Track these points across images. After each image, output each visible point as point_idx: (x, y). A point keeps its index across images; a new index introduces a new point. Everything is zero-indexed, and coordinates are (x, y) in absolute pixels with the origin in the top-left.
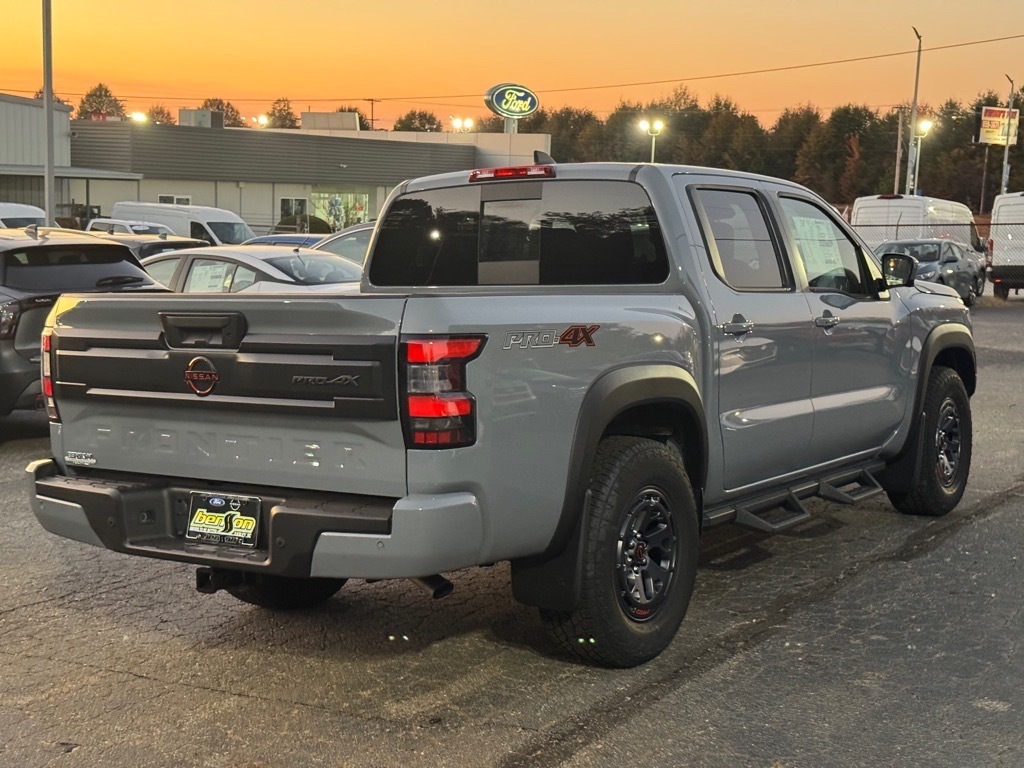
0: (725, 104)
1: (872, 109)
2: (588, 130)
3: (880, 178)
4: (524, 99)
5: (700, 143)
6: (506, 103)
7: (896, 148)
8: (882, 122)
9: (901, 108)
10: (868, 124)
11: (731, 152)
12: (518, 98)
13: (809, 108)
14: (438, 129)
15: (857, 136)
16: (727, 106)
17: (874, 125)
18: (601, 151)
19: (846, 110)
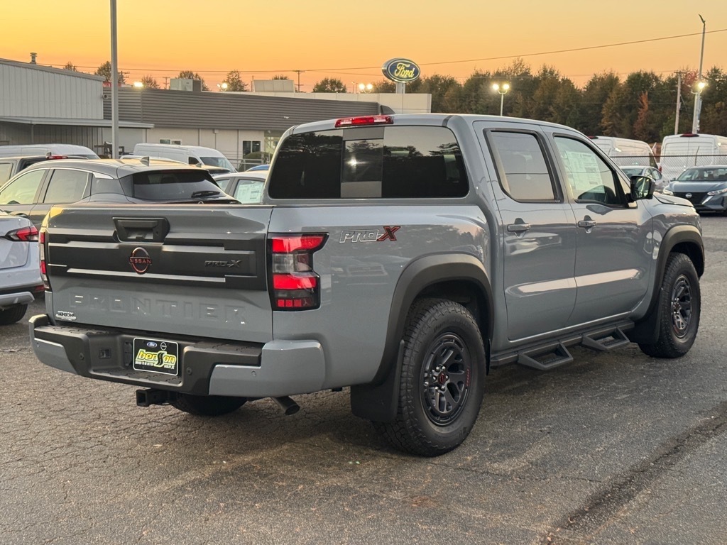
0: (550, 72)
1: (657, 74)
2: (451, 91)
3: (664, 124)
4: (410, 69)
5: (532, 99)
6: (397, 72)
7: (676, 101)
8: (665, 83)
9: (680, 73)
10: (654, 84)
11: (554, 105)
12: (406, 68)
13: (611, 74)
14: (344, 91)
15: (647, 93)
16: (551, 73)
17: (659, 85)
18: (461, 106)
19: (639, 75)
